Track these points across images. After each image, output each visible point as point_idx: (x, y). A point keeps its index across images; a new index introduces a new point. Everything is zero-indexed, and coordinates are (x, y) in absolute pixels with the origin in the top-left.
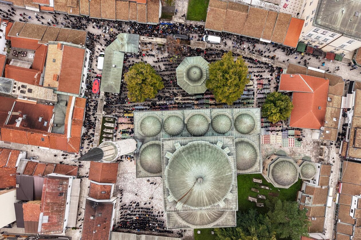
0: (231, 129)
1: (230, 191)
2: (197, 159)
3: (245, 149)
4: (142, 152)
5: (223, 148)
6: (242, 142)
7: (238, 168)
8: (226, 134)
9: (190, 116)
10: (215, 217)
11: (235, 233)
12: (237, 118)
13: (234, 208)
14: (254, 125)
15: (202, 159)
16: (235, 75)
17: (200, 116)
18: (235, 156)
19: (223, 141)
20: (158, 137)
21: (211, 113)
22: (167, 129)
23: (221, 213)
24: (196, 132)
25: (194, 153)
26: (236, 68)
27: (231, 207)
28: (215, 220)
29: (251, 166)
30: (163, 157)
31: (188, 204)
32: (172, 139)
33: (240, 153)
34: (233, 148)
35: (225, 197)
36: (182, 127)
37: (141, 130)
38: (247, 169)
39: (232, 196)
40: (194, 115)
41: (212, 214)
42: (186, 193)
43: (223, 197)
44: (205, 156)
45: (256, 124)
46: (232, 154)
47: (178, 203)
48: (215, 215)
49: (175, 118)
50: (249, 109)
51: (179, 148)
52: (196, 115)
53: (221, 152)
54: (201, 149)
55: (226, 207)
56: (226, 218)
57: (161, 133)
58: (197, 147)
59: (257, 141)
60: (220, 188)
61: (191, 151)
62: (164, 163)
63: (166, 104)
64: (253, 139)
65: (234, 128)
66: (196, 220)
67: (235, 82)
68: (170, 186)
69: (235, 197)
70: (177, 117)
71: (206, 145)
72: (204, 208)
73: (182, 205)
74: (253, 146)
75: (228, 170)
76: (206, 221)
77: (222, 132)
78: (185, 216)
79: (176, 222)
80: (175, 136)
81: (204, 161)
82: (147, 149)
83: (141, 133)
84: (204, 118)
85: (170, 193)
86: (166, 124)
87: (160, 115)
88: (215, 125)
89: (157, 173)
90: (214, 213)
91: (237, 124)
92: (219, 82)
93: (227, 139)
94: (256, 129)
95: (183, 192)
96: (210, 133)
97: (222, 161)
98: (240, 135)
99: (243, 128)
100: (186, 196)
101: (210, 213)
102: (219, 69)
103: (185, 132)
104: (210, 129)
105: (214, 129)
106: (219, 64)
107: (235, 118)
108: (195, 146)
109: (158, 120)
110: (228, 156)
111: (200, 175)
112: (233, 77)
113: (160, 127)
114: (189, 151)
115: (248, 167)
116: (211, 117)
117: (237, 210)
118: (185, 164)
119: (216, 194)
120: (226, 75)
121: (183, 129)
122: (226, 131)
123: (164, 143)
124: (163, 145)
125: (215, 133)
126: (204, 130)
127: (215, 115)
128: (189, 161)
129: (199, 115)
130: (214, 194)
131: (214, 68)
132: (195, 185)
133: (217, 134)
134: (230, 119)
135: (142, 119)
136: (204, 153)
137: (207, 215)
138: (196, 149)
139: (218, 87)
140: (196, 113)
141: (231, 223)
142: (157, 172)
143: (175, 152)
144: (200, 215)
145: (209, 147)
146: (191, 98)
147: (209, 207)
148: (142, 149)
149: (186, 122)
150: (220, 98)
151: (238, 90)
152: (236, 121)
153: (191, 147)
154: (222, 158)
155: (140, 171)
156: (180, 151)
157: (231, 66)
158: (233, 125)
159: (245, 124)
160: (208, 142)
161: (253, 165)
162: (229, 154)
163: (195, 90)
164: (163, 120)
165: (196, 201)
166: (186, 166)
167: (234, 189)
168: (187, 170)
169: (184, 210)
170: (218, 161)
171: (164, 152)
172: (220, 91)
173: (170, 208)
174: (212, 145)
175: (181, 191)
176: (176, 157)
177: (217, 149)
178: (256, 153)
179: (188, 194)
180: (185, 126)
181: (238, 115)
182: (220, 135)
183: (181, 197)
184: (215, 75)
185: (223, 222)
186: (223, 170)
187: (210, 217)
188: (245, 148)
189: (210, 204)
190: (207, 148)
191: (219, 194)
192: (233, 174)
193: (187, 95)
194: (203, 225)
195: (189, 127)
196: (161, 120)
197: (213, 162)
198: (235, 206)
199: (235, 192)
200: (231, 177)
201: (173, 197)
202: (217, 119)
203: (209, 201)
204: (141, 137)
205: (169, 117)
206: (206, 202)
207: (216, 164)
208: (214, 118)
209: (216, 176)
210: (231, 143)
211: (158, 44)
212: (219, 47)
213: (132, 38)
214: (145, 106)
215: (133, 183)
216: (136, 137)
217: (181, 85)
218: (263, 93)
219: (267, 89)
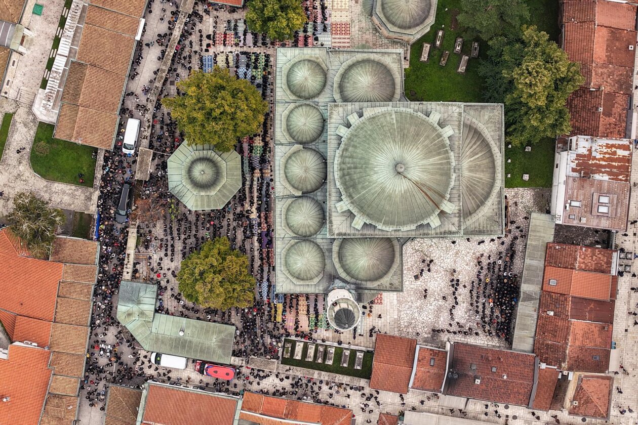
0: (315, 107)
1: (425, 117)
2: (365, 172)
4: (352, 277)
5: (348, 126)
6: (341, 88)
7: (390, 98)
8: (325, 116)
9: (287, 185)
10: (479, 143)
12: (293, 93)
13: (457, 110)
14: (309, 61)
15: (366, 163)
17: (288, 166)
18: (365, 104)
19: (337, 125)
20: (325, 247)
21: (282, 145)
22: (311, 229)
24: (318, 174)
25: (355, 177)
27: (456, 115)
28: (485, 145)
29: (386, 71)
30: (361, 234)
31: (445, 192)
32: (330, 218)
33: (361, 93)
34: (349, 107)
35: (435, 125)
36: (309, 201)
37: (311, 279)
39: (437, 112)
40: (286, 177)
41: (472, 149)
42: (423, 194)
43: (434, 130)
44: (361, 159)
45: (307, 57)
46: (360, 109)
47: (442, 209)
48: (475, 143)
49: (290, 213)
51: (345, 205)
52: (285, 173)
53: (356, 130)
54: (349, 165)
55: (456, 123)
56: (485, 124)
57: (319, 241)
58: (345, 172)
59: (340, 57)
60: (417, 135)
61: (352, 183)
62: (372, 232)
63: (260, 235)
64: (336, 64)
65: (313, 100)
66: (481, 179)
67: (229, 98)
69: (438, 108)
70: (288, 210)
71: (342, 156)
72: (454, 164)
73: (445, 202)
74: (350, 67)
75: (388, 118)
76: (485, 162)
77: (320, 124)
78: (473, 199)
79: (490, 218)
80: (324, 215)
81: (369, 160)
82: (347, 267)
83: (316, 280)
84: (293, 158)
85: (425, 222)
86: (302, 231)
87: (283, 243)
88: (307, 137)
90: (470, 145)
91: (307, 95)
92: (226, 126)
93: (334, 116)
94: (317, 58)
95: (420, 198)
96: (321, 147)
97: (371, 128)
98: (327, 90)
99: (314, 84)
100: (429, 193)
101: (467, 154)
102: (203, 126)
103: (319, 196)
104: (313, 147)
105: (313, 140)
107: (294, 98)
108: (344, 175)
109: (292, 246)
110: (362, 118)
111: (391, 168)
112: (219, 101)
113: (307, 244)
114: (351, 186)
115: (389, 78)
116: (290, 144)
118: (373, 195)
119: (427, 142)
120: (214, 114)
121: (313, 199)
122: (319, 117)
123: (336, 232)
124: (340, 234)
125: (322, 138)
126: (316, 158)
127: (288, 137)
128: (367, 187)
129: (285, 167)
130: (426, 146)
132: (409, 177)
133: (324, 135)
134: (296, 107)
135: (290, 277)
136: (355, 160)
137: (472, 159)
138: (348, 174)
139: (235, 131)
140: (282, 172)
141: (496, 114)
143: (353, 212)
144: (471, 171)
145: (346, 150)
146: (248, 183)
147: (452, 154)
148: (348, 279)
149: (299, 194)
152: (300, 97)
153: (344, 183)
154: (365, 129)
155: (390, 283)
156: (352, 203)
158: (308, 102)
159: (306, 79)
160: (338, 151)
161: (386, 67)
162: (360, 115)
163: (235, 173)
164: (293, 238)
165: (438, 177)
166: (376, 192)
167: (424, 108)
168: (383, 190)
169: (459, 200)
170: (370, 135)
171: (352, 232)
172: (244, 125)
174: (342, 146)
175: (418, 201)
176: (362, 210)
177: (349, 136)
178: (363, 61)
179: (424, 189)
180: (306, 195)
181: (288, 92)
183: (431, 203)
184: (212, 135)
185: (492, 128)
186: (386, 128)
188: (351, 82)
189: (446, 152)
190: (348, 154)
191: (427, 137)
194: (494, 167)
195: (309, 188)
196: (293, 242)
197: (372, 144)
198: (454, 108)
199: (429, 107)
200: (401, 113)
201: (431, 217)
202: (294, 134)
203: (439, 154)
204: (324, 280)
205: (288, 224)
206: (442, 159)
207: (374, 139)
208: (293, 138)
209: (394, 141)
210: (341, 110)
211: (137, 247)
212: (149, 122)
213: (127, 295)
214: (262, 277)
215: (420, 309)
216: (324, 290)
217: (224, 202)
218: (245, 35)
219: (236, 26)
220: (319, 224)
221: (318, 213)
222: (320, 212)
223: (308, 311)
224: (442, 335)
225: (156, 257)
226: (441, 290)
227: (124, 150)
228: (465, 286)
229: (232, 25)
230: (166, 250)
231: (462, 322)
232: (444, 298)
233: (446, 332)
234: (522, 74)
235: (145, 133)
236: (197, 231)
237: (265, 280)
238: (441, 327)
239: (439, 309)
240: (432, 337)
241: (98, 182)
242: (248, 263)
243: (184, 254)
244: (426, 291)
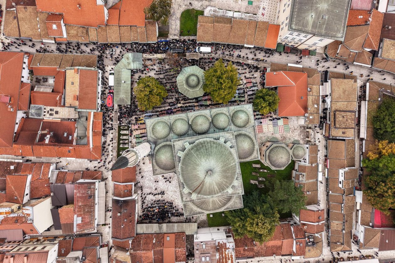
0: (229, 125)
1: (235, 178)
2: (205, 155)
3: (244, 141)
4: (156, 153)
5: (225, 142)
6: (240, 135)
7: (240, 158)
8: (226, 130)
9: (193, 117)
10: (225, 202)
11: (243, 214)
12: (234, 114)
13: (240, 192)
14: (249, 119)
15: (209, 154)
16: (228, 79)
17: (202, 117)
18: (236, 148)
19: (224, 136)
20: (168, 138)
21: (210, 112)
22: (175, 131)
23: (229, 198)
24: (200, 131)
25: (202, 150)
26: (228, 73)
27: (238, 192)
28: (225, 204)
29: (251, 154)
30: (175, 156)
31: (201, 194)
32: (181, 139)
33: (240, 145)
34: (234, 141)
35: (232, 184)
36: (188, 128)
37: (153, 134)
38: (247, 157)
39: (238, 183)
40: (197, 116)
41: (222, 200)
42: (199, 185)
43: (230, 184)
44: (211, 152)
45: (250, 117)
46: (233, 146)
47: (193, 193)
48: (225, 200)
49: (181, 120)
50: (242, 106)
51: (188, 146)
52: (198, 116)
53: (224, 146)
54: (207, 146)
55: (234, 193)
56: (234, 202)
57: (171, 135)
58: (204, 145)
59: (253, 132)
60: (227, 177)
61: (199, 149)
62: (177, 161)
63: (171, 109)
64: (249, 131)
65: (232, 123)
66: (209, 206)
67: (229, 85)
68: (184, 180)
69: (240, 183)
70: (182, 119)
71: (211, 141)
72: (215, 196)
73: (196, 195)
74: (250, 138)
75: (232, 161)
76: (217, 206)
77: (222, 128)
78: (200, 204)
79: (192, 209)
80: (182, 135)
81: (211, 156)
82: (160, 150)
83: (153, 136)
84: (205, 118)
85: (185, 186)
86: (174, 127)
87: (167, 119)
88: (215, 123)
89: (171, 170)
90: (224, 199)
91: (234, 120)
92: (215, 86)
93: (228, 134)
94: (250, 122)
95: (197, 184)
96: (212, 130)
97: (227, 154)
98: (237, 129)
99: (239, 123)
100: (199, 188)
101: (220, 199)
102: (214, 76)
103: (191, 132)
104: (211, 126)
105: (214, 126)
106: (213, 71)
107: (231, 115)
108: (202, 144)
109: (167, 124)
110: (230, 149)
111: (209, 168)
112: (227, 81)
113: (169, 130)
114: (197, 148)
115: (248, 156)
116: (211, 116)
117: (243, 194)
118: (195, 160)
119: (224, 183)
120: (220, 80)
121: (189, 130)
122: (225, 127)
123: (175, 144)
124: (174, 145)
125: (216, 130)
126: (207, 128)
127: (214, 114)
128: (198, 157)
129: (201, 115)
130: (222, 183)
131: (209, 75)
132: (206, 177)
133: (218, 130)
134: (227, 116)
135: (153, 125)
136: (210, 148)
137: (218, 201)
138: (203, 146)
139: (214, 91)
140: (198, 114)
141: (239, 205)
142: (171, 168)
143: (185, 151)
144: (212, 202)
145: (214, 143)
146: (192, 101)
147: (220, 194)
148: (155, 151)
149: (190, 123)
150: (217, 99)
151: (232, 91)
152: (232, 117)
153: (198, 145)
154: (225, 151)
155: (156, 170)
156: (189, 150)
157: (224, 72)
158: (230, 121)
159: (241, 119)
160: (213, 139)
161: (252, 153)
162: (231, 147)
163: (195, 95)
164: (170, 123)
165: (208, 190)
166: (196, 162)
167: (239, 176)
168: (198, 165)
169: (198, 199)
170: (223, 154)
171: (176, 151)
172: (217, 94)
173: (186, 199)
174: (215, 141)
175: (195, 183)
176: (187, 155)
177: (221, 143)
178: (253, 143)
179: (201, 185)
180: (190, 126)
181: (233, 112)
182: (221, 130)
183: (195, 189)
184: (210, 81)
185: (232, 205)
186: (228, 161)
187: (221, 203)
188: (244, 139)
189: (220, 192)
190: (212, 144)
191: (227, 182)
192: (237, 164)
193: (188, 99)
194: (215, 210)
195: (193, 127)
196: (169, 124)
197: (219, 156)
198: (241, 190)
199: (240, 178)
200: (235, 167)
201: (188, 189)
202: (216, 117)
203: (219, 189)
204: (154, 140)
205: (176, 120)
206: (217, 191)
207: (221, 157)
208: (214, 117)
209: (222, 167)
210: (232, 137)
211: (158, 59)
212: (211, 56)
213: (136, 56)
214: (153, 112)
215: (150, 180)
216: (149, 141)
217: (182, 92)
218: (253, 91)
219: (255, 86)
220: (178, 134)
221: (183, 132)
222: (184, 133)
223: (142, 134)
224: (140, 191)
225: (155, 67)
226: (159, 187)
227: (197, 48)
228: (162, 197)
229: (255, 85)
230: (159, 71)
231: (147, 198)
232: (156, 189)
233: (141, 193)
234: (262, 220)
235: (206, 55)
236: (169, 83)
237: (153, 114)
238: (143, 190)
239: (151, 188)
240: (139, 187)
241: (182, 38)
242: (158, 105)
243: (158, 79)
244: (158, 182)
